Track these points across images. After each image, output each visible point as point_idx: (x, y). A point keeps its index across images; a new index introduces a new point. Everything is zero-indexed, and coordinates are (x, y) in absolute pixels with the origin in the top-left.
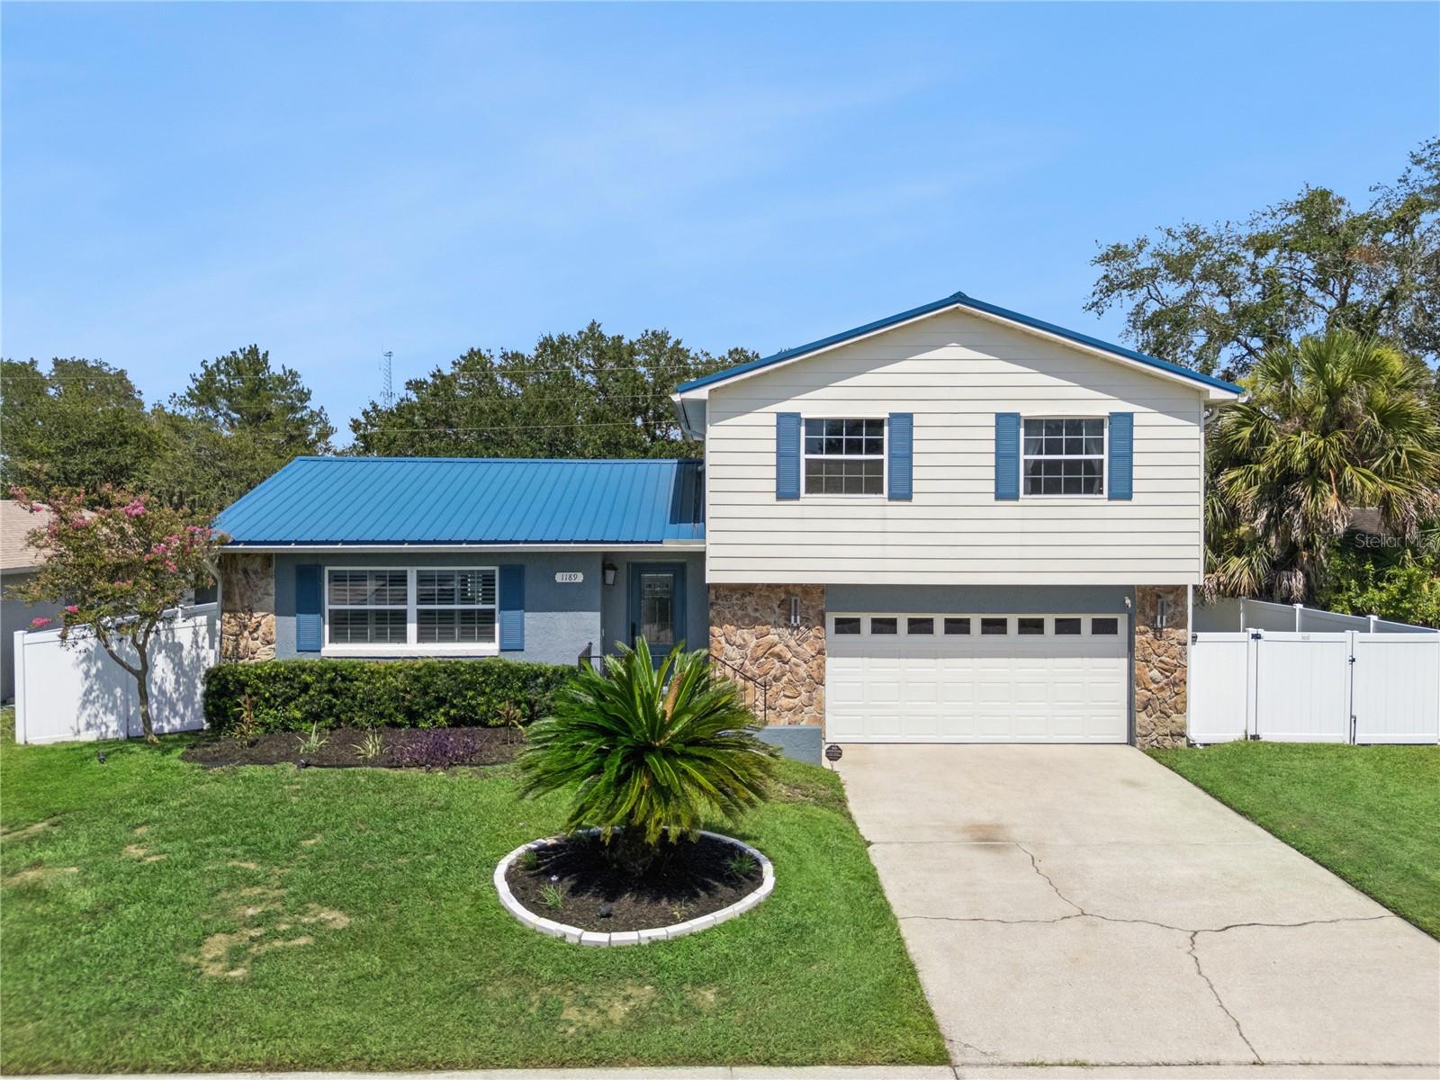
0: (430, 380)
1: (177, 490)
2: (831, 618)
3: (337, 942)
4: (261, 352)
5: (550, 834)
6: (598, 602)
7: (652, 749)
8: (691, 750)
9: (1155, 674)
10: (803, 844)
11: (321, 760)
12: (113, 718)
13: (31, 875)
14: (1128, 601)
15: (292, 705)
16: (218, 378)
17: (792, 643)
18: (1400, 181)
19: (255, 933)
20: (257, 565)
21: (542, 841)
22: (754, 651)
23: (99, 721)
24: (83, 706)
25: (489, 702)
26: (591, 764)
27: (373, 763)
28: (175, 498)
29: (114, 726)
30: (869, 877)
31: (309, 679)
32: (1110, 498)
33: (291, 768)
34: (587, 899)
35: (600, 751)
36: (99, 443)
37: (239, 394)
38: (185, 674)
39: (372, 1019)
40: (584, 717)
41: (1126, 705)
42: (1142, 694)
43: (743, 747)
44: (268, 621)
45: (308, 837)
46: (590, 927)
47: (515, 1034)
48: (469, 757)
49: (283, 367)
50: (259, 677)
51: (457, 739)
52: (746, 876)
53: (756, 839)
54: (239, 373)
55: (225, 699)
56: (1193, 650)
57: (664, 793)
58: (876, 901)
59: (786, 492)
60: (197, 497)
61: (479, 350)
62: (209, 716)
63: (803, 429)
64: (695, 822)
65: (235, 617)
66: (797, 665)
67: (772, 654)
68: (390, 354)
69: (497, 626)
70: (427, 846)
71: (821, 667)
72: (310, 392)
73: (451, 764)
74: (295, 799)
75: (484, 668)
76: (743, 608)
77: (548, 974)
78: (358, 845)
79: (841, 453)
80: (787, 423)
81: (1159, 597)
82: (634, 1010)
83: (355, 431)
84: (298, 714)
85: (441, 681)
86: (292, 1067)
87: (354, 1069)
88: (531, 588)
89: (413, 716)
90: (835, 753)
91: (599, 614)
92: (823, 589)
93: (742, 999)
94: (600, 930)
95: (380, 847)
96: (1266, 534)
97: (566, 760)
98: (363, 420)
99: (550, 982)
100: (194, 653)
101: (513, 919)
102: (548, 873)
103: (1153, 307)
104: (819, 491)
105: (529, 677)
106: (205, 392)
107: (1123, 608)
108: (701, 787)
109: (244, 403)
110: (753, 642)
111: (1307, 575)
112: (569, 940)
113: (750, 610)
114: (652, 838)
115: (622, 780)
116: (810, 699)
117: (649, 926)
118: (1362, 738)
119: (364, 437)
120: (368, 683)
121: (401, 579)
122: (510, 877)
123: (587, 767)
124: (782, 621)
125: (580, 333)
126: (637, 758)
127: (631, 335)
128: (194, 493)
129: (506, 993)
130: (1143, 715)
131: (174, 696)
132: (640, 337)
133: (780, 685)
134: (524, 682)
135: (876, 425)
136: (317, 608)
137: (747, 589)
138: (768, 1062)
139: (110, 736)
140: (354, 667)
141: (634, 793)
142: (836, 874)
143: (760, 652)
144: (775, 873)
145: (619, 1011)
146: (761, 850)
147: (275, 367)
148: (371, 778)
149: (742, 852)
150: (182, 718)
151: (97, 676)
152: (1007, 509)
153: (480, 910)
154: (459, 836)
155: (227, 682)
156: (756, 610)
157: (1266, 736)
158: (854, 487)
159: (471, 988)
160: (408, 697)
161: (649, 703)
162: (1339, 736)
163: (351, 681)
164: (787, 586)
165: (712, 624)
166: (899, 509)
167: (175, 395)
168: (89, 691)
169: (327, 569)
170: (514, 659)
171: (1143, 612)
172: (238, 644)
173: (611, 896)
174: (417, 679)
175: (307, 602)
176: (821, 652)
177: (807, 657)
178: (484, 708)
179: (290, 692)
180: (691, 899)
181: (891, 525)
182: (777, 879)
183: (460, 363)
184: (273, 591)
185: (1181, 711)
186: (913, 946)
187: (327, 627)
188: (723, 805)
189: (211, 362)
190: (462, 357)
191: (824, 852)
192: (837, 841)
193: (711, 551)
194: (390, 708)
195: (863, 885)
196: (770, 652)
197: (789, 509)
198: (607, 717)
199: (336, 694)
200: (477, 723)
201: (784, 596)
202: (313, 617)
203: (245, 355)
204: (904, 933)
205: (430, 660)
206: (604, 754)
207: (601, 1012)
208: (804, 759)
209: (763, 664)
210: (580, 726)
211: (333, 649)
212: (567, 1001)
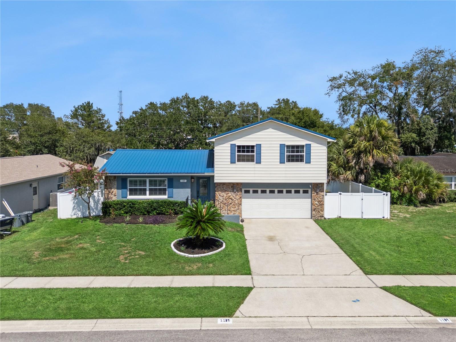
0: (139, 111)
1: (72, 146)
2: (243, 190)
3: (144, 256)
4: (91, 103)
5: (181, 238)
6: (190, 186)
7: (201, 221)
8: (209, 221)
9: (317, 202)
10: (232, 240)
11: (130, 222)
12: (80, 213)
13: (81, 245)
14: (310, 186)
15: (121, 210)
16: (79, 111)
17: (234, 196)
18: (411, 61)
19: (128, 255)
20: (112, 178)
21: (179, 239)
22: (225, 197)
23: (77, 213)
24: (73, 210)
25: (165, 209)
26: (190, 224)
27: (141, 223)
28: (71, 148)
29: (80, 214)
30: (245, 247)
31: (125, 204)
32: (306, 163)
33: (124, 224)
34: (189, 249)
35: (192, 221)
36: (49, 133)
37: (85, 116)
38: (96, 202)
39: (153, 268)
40: (189, 215)
41: (310, 210)
42: (314, 207)
43: (219, 220)
44: (115, 191)
45: (132, 238)
46: (190, 254)
47: (177, 271)
48: (163, 222)
49: (97, 107)
50: (114, 204)
51: (160, 217)
52: (220, 245)
53: (223, 239)
54: (85, 110)
55: (107, 209)
56: (325, 197)
57: (204, 230)
58: (245, 250)
59: (233, 162)
60: (77, 148)
61: (153, 102)
62: (103, 213)
63: (236, 148)
64: (209, 235)
65: (107, 190)
66: (235, 201)
67: (230, 198)
68: (121, 92)
69: (167, 192)
70: (157, 240)
71: (241, 201)
72: (105, 115)
73: (159, 224)
74: (127, 231)
75: (164, 202)
76: (223, 188)
77: (182, 261)
78: (143, 240)
79: (245, 153)
80: (232, 146)
81: (318, 185)
82: (198, 267)
83: (117, 125)
84: (123, 212)
85: (155, 205)
86: (140, 275)
87: (151, 276)
88: (175, 183)
89: (149, 212)
90: (242, 221)
91: (190, 189)
92: (241, 184)
93: (216, 265)
94: (192, 254)
95: (147, 240)
96: (355, 166)
97: (185, 223)
98: (119, 122)
99: (183, 263)
100: (98, 198)
101: (175, 253)
102: (181, 245)
103: (344, 94)
104: (240, 161)
105: (174, 204)
106: (75, 115)
107: (310, 188)
108: (210, 228)
109: (86, 118)
110: (225, 195)
111: (365, 176)
112: (186, 256)
113: (225, 188)
114: (201, 238)
115: (196, 227)
116: (238, 208)
117: (201, 254)
118: (364, 217)
119: (120, 127)
120: (138, 205)
121: (145, 182)
122: (174, 245)
123: (189, 225)
124: (232, 191)
125: (182, 96)
126: (198, 223)
127: (197, 98)
128: (76, 147)
129: (175, 265)
130: (314, 212)
131: (94, 208)
132: (200, 98)
133: (231, 205)
134: (173, 205)
135: (253, 147)
136: (126, 188)
137: (224, 184)
138: (220, 275)
139: (79, 217)
140: (135, 202)
141: (198, 229)
142: (238, 245)
143: (227, 198)
144: (225, 245)
145: (195, 267)
146: (223, 241)
147: (95, 108)
148: (142, 226)
149: (219, 241)
150: (95, 213)
151: (76, 203)
152: (282, 165)
153: (169, 251)
154: (163, 238)
155: (107, 205)
156: (226, 188)
157: (343, 217)
158: (248, 161)
159: (169, 264)
160: (148, 208)
161: (201, 212)
162: (359, 217)
163: (135, 205)
164: (233, 183)
165: (216, 191)
166: (258, 166)
167: (65, 115)
168: (74, 206)
169: (128, 179)
170: (171, 199)
171: (314, 188)
172: (108, 196)
173: (194, 249)
174: (149, 204)
175: (124, 187)
176: (241, 198)
177: (238, 199)
178: (165, 211)
179: (121, 207)
180: (209, 249)
181: (256, 169)
182: (226, 246)
183: (148, 106)
184: (116, 184)
185: (323, 211)
186: (250, 258)
187: (128, 192)
188: (215, 232)
189: (77, 106)
190: (148, 104)
191: (236, 241)
192: (239, 239)
193: (215, 175)
194: (143, 211)
195: (243, 247)
196: (229, 198)
197: (233, 165)
198: (192, 215)
199: (131, 207)
200: (162, 214)
201: (232, 185)
202: (125, 190)
203: (86, 104)
204: (249, 256)
205: (152, 200)
206: (192, 222)
207: (192, 267)
208: (236, 222)
209: (228, 200)
210: (188, 217)
211: (130, 197)
212: (186, 266)
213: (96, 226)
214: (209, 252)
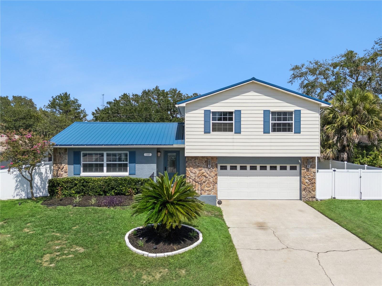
0: (113, 101)
1: (45, 131)
2: (219, 166)
3: (80, 256)
4: (68, 94)
5: (141, 225)
6: (156, 161)
7: (168, 202)
8: (179, 203)
9: (307, 181)
10: (211, 228)
11: (79, 205)
12: (24, 193)
14: (300, 161)
15: (72, 189)
16: (56, 101)
17: (208, 172)
18: (372, 48)
19: (58, 254)
20: (63, 151)
21: (139, 227)
22: (198, 175)
23: (20, 194)
24: (16, 190)
25: (126, 189)
27: (94, 205)
28: (44, 133)
29: (24, 195)
30: (229, 238)
31: (77, 182)
32: (295, 133)
33: (71, 207)
34: (150, 244)
36: (24, 118)
37: (62, 105)
38: (43, 181)
39: (89, 279)
40: (149, 193)
41: (299, 189)
42: (303, 186)
43: (193, 202)
44: (66, 166)
45: (74, 226)
46: (151, 252)
47: (129, 283)
48: (120, 204)
49: (74, 98)
50: (63, 182)
51: (117, 199)
52: (195, 237)
53: (198, 227)
54: (62, 99)
55: (54, 188)
56: (317, 174)
57: (171, 215)
58: (231, 244)
59: (207, 131)
60: (50, 133)
61: (126, 94)
62: (49, 192)
63: (211, 114)
64: (180, 222)
65: (57, 165)
66: (210, 178)
68: (103, 95)
69: (128, 168)
70: (107, 229)
71: (216, 179)
72: (81, 105)
73: (115, 206)
74: (71, 216)
75: (124, 179)
76: (195, 163)
77: (138, 265)
78: (88, 229)
79: (222, 121)
80: (207, 113)
81: (308, 160)
82: (162, 276)
83: (93, 115)
84: (74, 192)
85: (113, 183)
88: (137, 157)
89: (105, 192)
90: (220, 203)
91: (156, 164)
92: (217, 158)
93: (192, 273)
94: (154, 253)
95: (94, 229)
96: (337, 143)
97: (144, 205)
98: (95, 112)
99: (139, 268)
100: (46, 175)
101: (130, 249)
102: (140, 237)
103: (306, 82)
104: (216, 131)
105: (137, 182)
106: (53, 105)
107: (298, 163)
108: (181, 213)
109: (63, 108)
110: (198, 172)
111: (348, 154)
112: (145, 255)
113: (197, 164)
114: (168, 227)
115: (160, 211)
116: (213, 188)
117: (167, 252)
118: (363, 198)
119: (95, 117)
120: (93, 183)
121: (102, 155)
122: (129, 238)
123: (150, 207)
124: (206, 166)
125: (153, 89)
126: (164, 205)
127: (167, 90)
129: (127, 271)
130: (304, 192)
131: (40, 187)
132: (169, 90)
133: (205, 184)
134: (135, 183)
135: (231, 113)
136: (79, 163)
137: (196, 158)
139: (23, 198)
140: (89, 179)
141: (163, 215)
142: (220, 236)
143: (200, 175)
144: (203, 236)
145: (158, 276)
146: (199, 230)
147: (72, 98)
148: (93, 209)
149: (193, 230)
150: (43, 193)
151: (19, 181)
152: (267, 136)
153: (121, 247)
154: (116, 226)
155: (54, 183)
156: (199, 163)
157: (337, 197)
158: (225, 130)
159: (117, 269)
160: (104, 187)
161: (168, 190)
162: (357, 198)
163: (88, 183)
164: (207, 157)
165: (187, 167)
166: (237, 136)
167: (45, 105)
168: (17, 185)
169: (82, 152)
170: (132, 177)
171: (304, 164)
172: (58, 173)
173: (157, 243)
174: (106, 182)
175: (76, 161)
176: (216, 175)
177: (213, 176)
178: (124, 190)
179: (71, 186)
180: (179, 243)
181: (235, 140)
182: (203, 238)
183: (121, 97)
184: (67, 158)
185: (314, 191)
186: (240, 257)
187: (82, 168)
188: (188, 219)
189: (54, 97)
190: (122, 95)
191: (216, 230)
192: (220, 227)
193: (186, 147)
194: (99, 190)
195: (227, 240)
196: (203, 175)
197: (207, 136)
198: (156, 194)
199: (84, 186)
200: (122, 194)
201: (206, 160)
202: (78, 165)
203: (64, 95)
204: (238, 253)
205: (109, 177)
206: (155, 203)
207: (153, 276)
208: (212, 204)
209: (201, 178)
210: (149, 196)
211: (84, 174)
212: (144, 273)
213: (35, 209)
214: (179, 249)
